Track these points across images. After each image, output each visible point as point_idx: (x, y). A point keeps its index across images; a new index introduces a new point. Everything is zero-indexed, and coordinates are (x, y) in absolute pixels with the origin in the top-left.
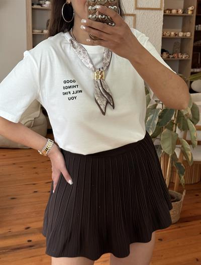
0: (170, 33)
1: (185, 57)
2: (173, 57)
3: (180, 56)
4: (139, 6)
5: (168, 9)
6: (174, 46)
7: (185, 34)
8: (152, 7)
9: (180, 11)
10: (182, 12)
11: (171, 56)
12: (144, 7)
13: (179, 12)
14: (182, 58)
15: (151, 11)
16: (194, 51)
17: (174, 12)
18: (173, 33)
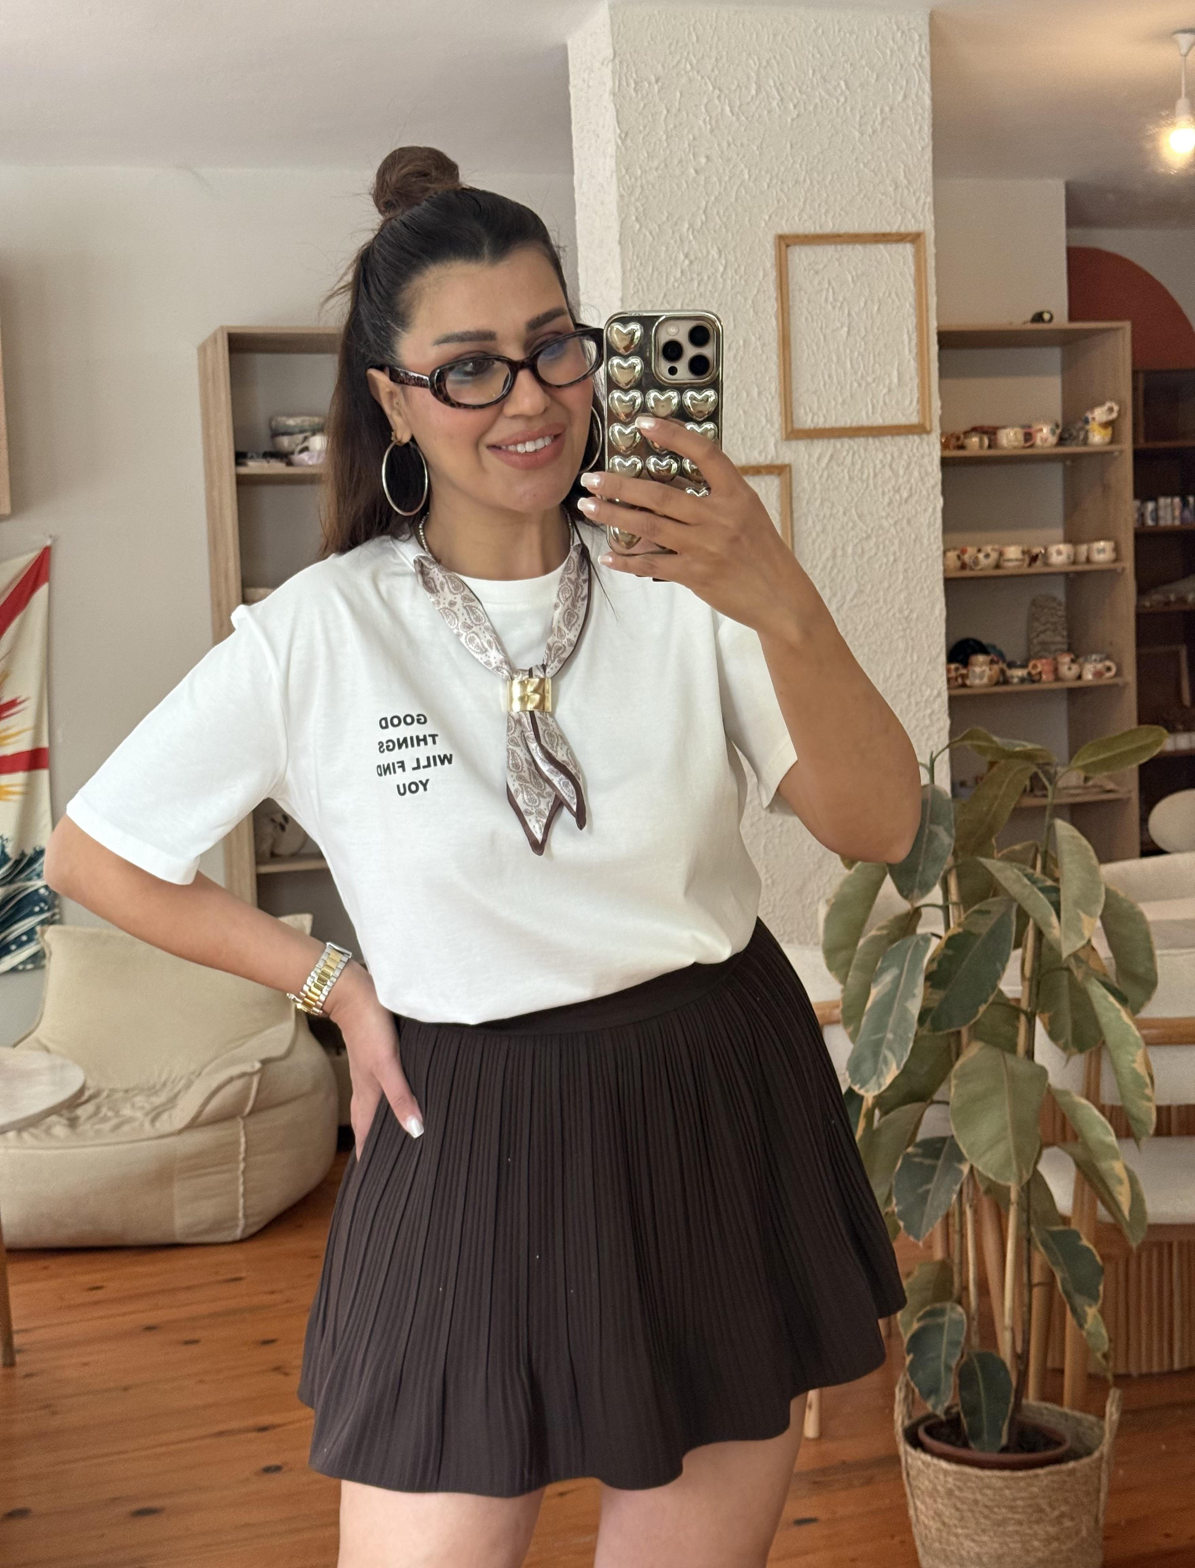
0: (1001, 554)
1: (1098, 674)
2: (1030, 679)
3: (1067, 669)
4: (806, 420)
5: (975, 430)
6: (1033, 618)
7: (1083, 548)
8: (878, 421)
9: (1045, 436)
10: (1053, 440)
11: (1019, 673)
12: (831, 423)
13: (1038, 442)
14: (1080, 677)
15: (872, 443)
16: (1141, 639)
17: (1009, 438)
18: (1013, 552)
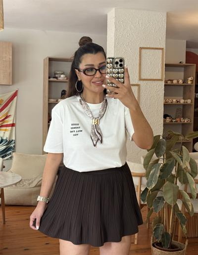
0: (172, 101)
1: (187, 121)
3: (182, 120)
4: (143, 77)
6: (177, 111)
7: (186, 101)
8: (155, 78)
10: (182, 82)
11: (174, 120)
12: (147, 78)
15: (153, 82)
16: (195, 116)
17: (175, 82)
